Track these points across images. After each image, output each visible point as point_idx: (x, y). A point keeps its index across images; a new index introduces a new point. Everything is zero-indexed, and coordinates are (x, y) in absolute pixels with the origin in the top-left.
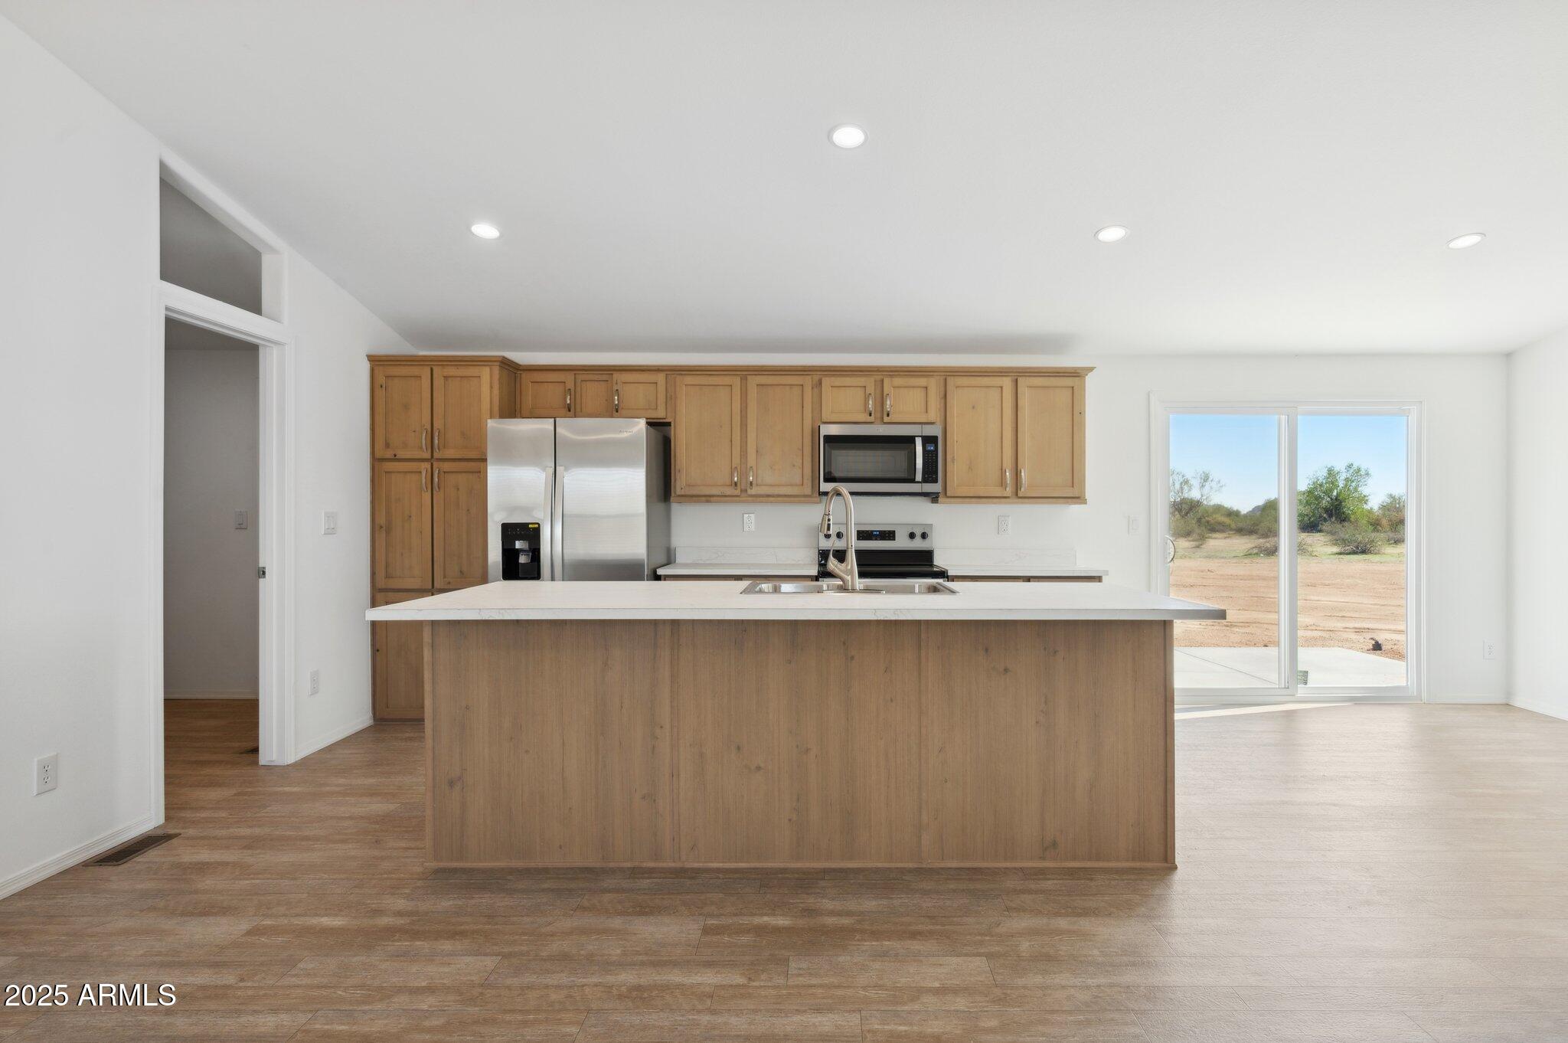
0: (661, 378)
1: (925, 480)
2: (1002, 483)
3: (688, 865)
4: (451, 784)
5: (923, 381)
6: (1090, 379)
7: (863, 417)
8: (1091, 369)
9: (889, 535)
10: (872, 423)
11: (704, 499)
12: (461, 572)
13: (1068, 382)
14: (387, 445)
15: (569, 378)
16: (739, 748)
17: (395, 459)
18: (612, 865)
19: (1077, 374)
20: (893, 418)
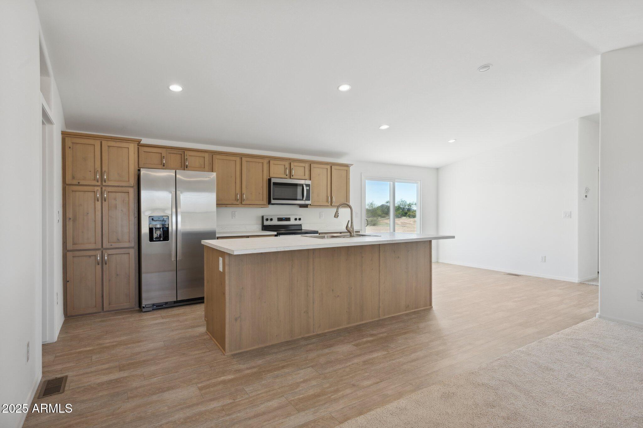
0: (206, 155)
1: (306, 200)
2: (327, 201)
3: (318, 333)
4: (236, 320)
5: (303, 165)
6: (351, 168)
7: (284, 176)
8: (352, 165)
9: (288, 219)
10: (287, 178)
11: (224, 206)
12: (118, 239)
13: (345, 168)
14: (73, 178)
15: (163, 151)
16: (333, 290)
17: (79, 184)
18: (295, 338)
19: (347, 166)
20: (294, 177)
